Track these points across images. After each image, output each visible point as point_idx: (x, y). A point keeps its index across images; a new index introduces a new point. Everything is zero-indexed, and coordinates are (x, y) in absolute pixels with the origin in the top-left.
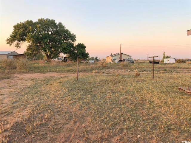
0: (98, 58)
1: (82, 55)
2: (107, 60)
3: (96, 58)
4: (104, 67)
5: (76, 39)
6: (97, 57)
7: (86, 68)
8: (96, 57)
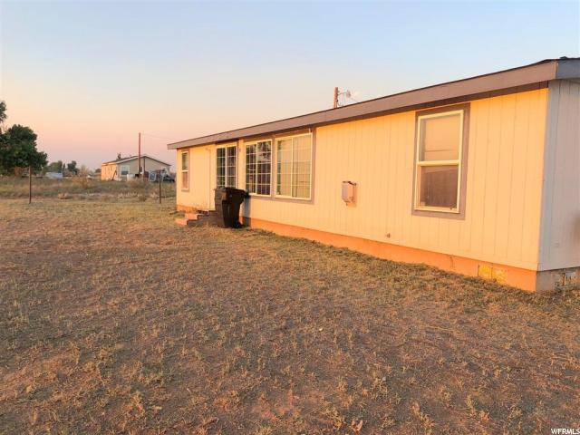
0: (78, 166)
1: (27, 159)
2: (103, 173)
3: (72, 167)
4: (87, 188)
5: (5, 112)
6: (74, 163)
7: (42, 189)
8: (70, 162)
